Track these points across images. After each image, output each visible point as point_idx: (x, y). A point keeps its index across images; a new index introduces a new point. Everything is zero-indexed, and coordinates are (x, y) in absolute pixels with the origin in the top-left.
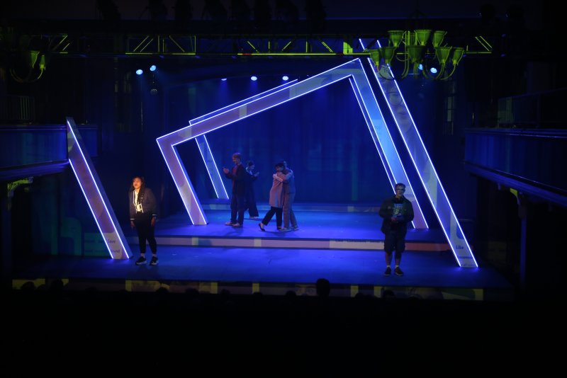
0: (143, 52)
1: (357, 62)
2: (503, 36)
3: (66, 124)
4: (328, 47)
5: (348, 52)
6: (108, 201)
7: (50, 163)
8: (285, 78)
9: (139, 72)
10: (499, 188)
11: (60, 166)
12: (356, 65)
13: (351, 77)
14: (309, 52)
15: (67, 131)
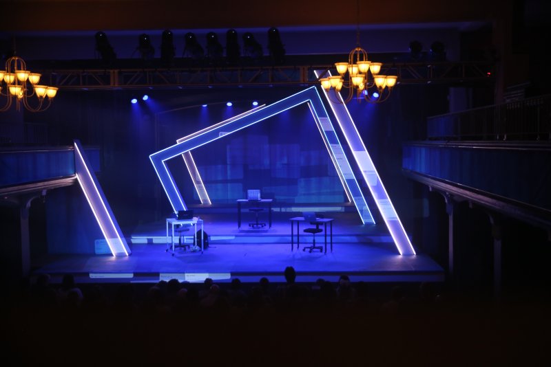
0: (136, 84)
1: (313, 89)
2: (429, 66)
3: (74, 145)
4: (287, 77)
5: (304, 81)
6: (110, 209)
7: (60, 178)
8: (255, 104)
9: (134, 101)
10: (431, 189)
12: (312, 92)
13: (309, 102)
14: (272, 81)
15: (74, 151)
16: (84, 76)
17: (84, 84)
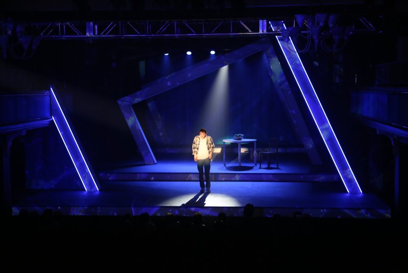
0: (109, 34)
3: (50, 91)
4: (247, 28)
5: (263, 31)
7: (38, 120)
8: (213, 52)
10: (378, 132)
11: (46, 122)
14: (233, 32)
15: (51, 95)
16: (62, 27)
17: (62, 34)
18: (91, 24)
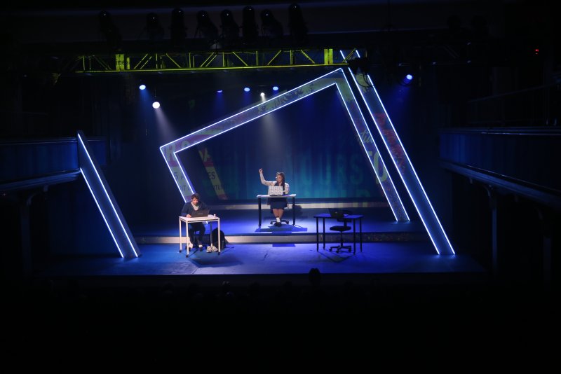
0: (143, 68)
1: (340, 72)
2: (469, 44)
3: (77, 137)
4: (310, 59)
5: (329, 63)
6: (118, 207)
7: (63, 173)
8: (276, 88)
9: (143, 87)
11: (73, 175)
12: (339, 75)
13: (334, 86)
14: (294, 64)
15: (78, 143)
16: (87, 60)
17: (87, 68)
18: (122, 56)
